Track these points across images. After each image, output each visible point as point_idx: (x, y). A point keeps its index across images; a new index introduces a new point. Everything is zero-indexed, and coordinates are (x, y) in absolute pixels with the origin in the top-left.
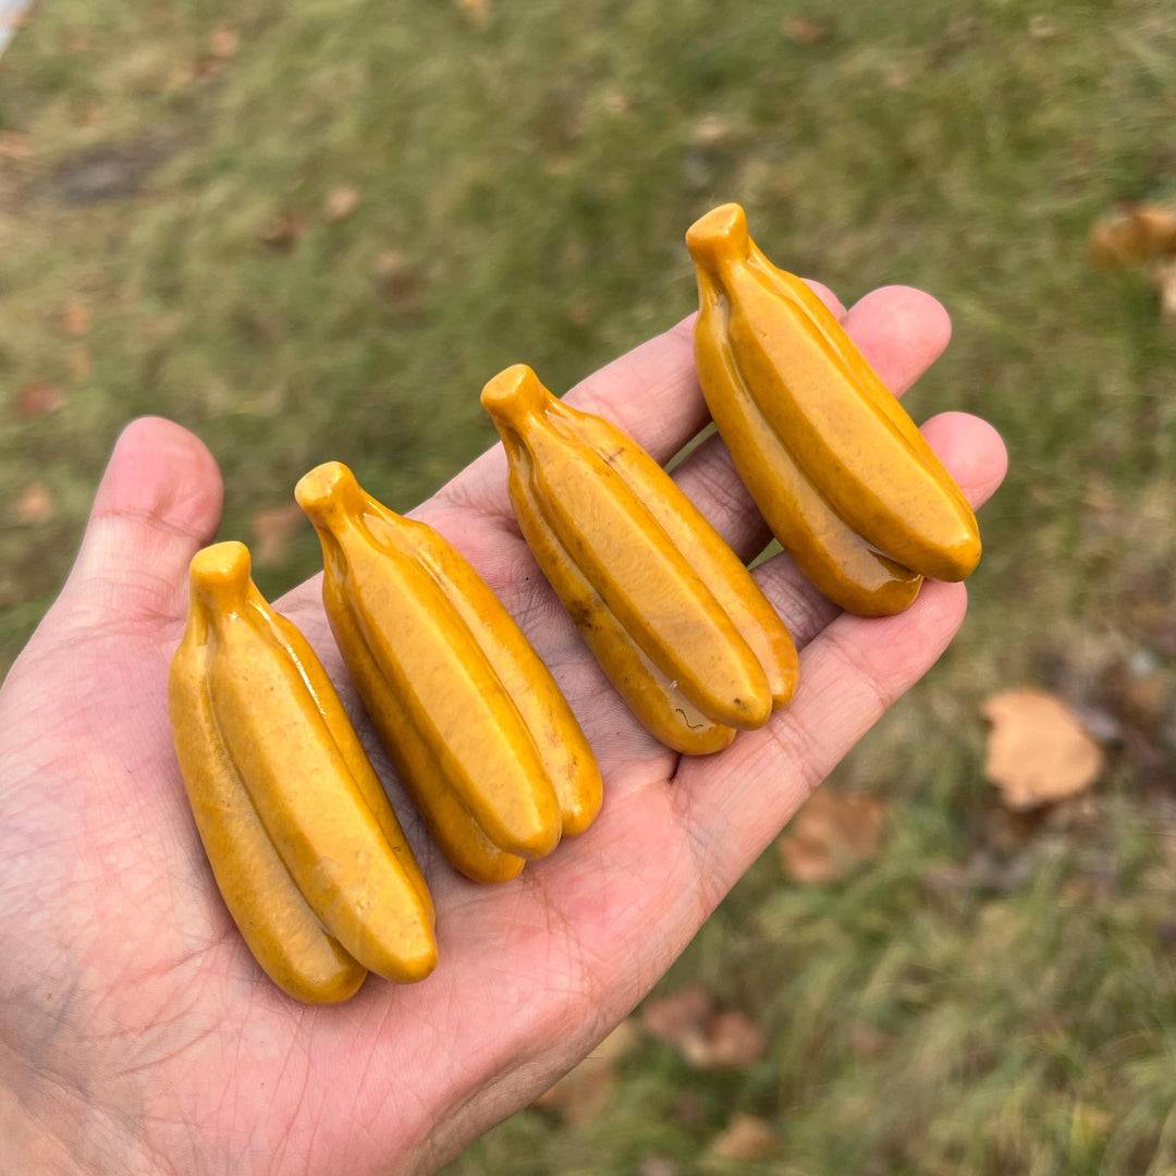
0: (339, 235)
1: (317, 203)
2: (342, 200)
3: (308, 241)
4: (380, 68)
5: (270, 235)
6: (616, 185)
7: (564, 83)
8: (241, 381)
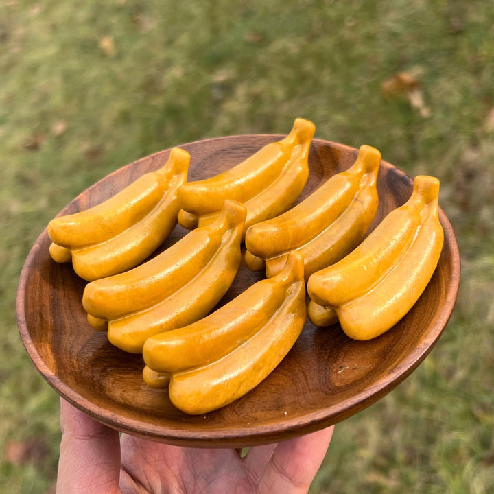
0: (60, 141)
1: (47, 131)
2: (59, 128)
3: (46, 145)
4: (68, 76)
5: (28, 145)
6: (184, 101)
7: (153, 71)
8: (26, 200)
